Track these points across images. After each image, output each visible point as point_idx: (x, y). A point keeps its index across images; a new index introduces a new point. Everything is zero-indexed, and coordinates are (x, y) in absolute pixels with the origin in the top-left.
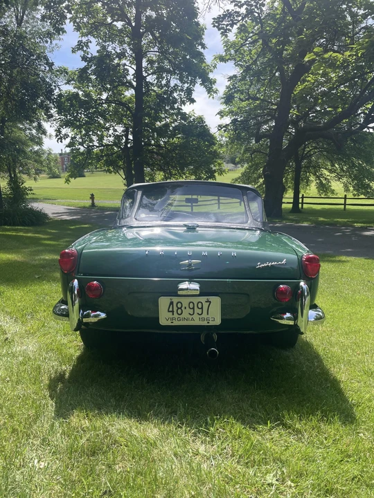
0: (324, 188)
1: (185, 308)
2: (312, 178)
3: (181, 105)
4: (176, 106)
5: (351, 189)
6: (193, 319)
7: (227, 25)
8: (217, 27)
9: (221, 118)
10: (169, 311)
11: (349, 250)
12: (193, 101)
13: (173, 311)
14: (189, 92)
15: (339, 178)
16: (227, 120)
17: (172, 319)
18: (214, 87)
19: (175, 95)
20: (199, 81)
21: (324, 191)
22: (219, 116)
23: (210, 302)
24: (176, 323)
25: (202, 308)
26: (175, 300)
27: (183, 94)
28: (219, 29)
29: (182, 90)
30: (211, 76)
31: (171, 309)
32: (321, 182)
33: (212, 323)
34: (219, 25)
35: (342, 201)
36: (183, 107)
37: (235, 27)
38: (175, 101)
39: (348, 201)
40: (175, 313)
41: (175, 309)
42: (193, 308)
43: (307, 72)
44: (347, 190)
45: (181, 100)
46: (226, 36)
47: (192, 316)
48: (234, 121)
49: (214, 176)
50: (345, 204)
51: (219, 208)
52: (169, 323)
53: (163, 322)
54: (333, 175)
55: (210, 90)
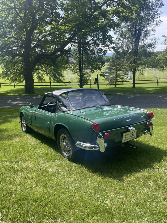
0: (40, 79)
1: (129, 135)
2: (35, 74)
5: (52, 79)
6: (130, 138)
13: (126, 137)
15: (47, 74)
21: (41, 80)
23: (134, 132)
24: (126, 141)
26: (127, 133)
32: (39, 76)
33: (134, 138)
35: (49, 84)
39: (52, 84)
42: (131, 135)
44: (50, 79)
50: (51, 85)
53: (123, 141)
54: (45, 73)
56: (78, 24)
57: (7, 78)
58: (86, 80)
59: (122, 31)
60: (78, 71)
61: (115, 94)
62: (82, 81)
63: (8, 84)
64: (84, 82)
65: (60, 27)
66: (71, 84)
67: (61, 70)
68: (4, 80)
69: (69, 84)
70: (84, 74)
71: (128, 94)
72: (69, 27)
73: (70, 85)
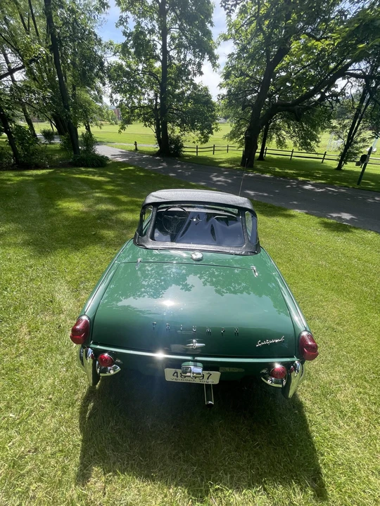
0: (281, 143)
2: (274, 136)
3: (193, 77)
4: (190, 77)
5: (298, 145)
6: (195, 381)
8: (224, 7)
10: (174, 376)
11: (295, 202)
12: (201, 73)
13: (177, 376)
14: (199, 65)
15: (292, 137)
16: (224, 91)
17: (177, 379)
18: (218, 62)
19: (190, 68)
20: (207, 57)
21: (281, 146)
22: (219, 88)
23: (211, 374)
24: (180, 381)
26: (179, 370)
27: (195, 67)
28: (226, 9)
29: (194, 64)
30: (216, 52)
31: (175, 374)
32: (280, 139)
33: (211, 383)
34: (226, 4)
35: (290, 154)
36: (195, 79)
37: (238, 7)
38: (190, 73)
39: (294, 154)
40: (179, 377)
43: (287, 53)
44: (295, 146)
45: (194, 72)
46: (230, 16)
48: (229, 92)
49: (212, 132)
50: (292, 156)
52: (174, 381)
53: (168, 379)
54: (288, 135)
55: (214, 65)
57: (235, 140)
58: (355, 154)
60: (344, 136)
62: (345, 156)
63: (236, 149)
64: (348, 157)
66: (326, 157)
67: (317, 131)
68: (232, 142)
69: (322, 156)
70: (356, 143)
73: (323, 159)
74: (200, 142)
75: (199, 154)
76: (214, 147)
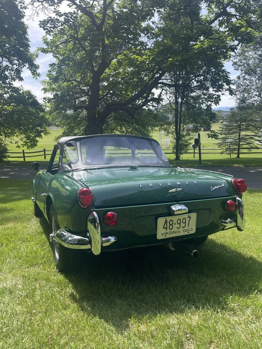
1: (175, 224)
3: (12, 81)
4: (7, 81)
6: (179, 232)
7: (50, 27)
8: (43, 28)
9: (44, 93)
10: (164, 228)
12: (21, 79)
13: (166, 228)
14: (18, 72)
16: (50, 95)
17: (166, 234)
18: (38, 71)
19: (6, 73)
20: (27, 65)
22: (43, 91)
23: (190, 217)
24: (168, 236)
25: (185, 222)
26: (169, 218)
27: (13, 73)
28: (45, 29)
29: (12, 70)
30: (36, 63)
31: (165, 227)
33: (191, 233)
34: (44, 26)
36: (13, 82)
38: (7, 78)
40: (168, 229)
41: (168, 225)
42: (180, 223)
43: (107, 67)
45: (12, 77)
47: (179, 229)
48: (56, 96)
49: (41, 136)
51: (45, 158)
52: (163, 237)
53: (160, 237)
55: (34, 73)
56: (162, 50)
58: (186, 146)
59: (248, 65)
60: (173, 132)
61: (228, 166)
62: (179, 147)
64: (182, 149)
65: (134, 58)
67: (148, 130)
70: (183, 136)
71: (253, 166)
72: (149, 56)
74: (26, 147)
75: (27, 159)
76: (44, 151)
